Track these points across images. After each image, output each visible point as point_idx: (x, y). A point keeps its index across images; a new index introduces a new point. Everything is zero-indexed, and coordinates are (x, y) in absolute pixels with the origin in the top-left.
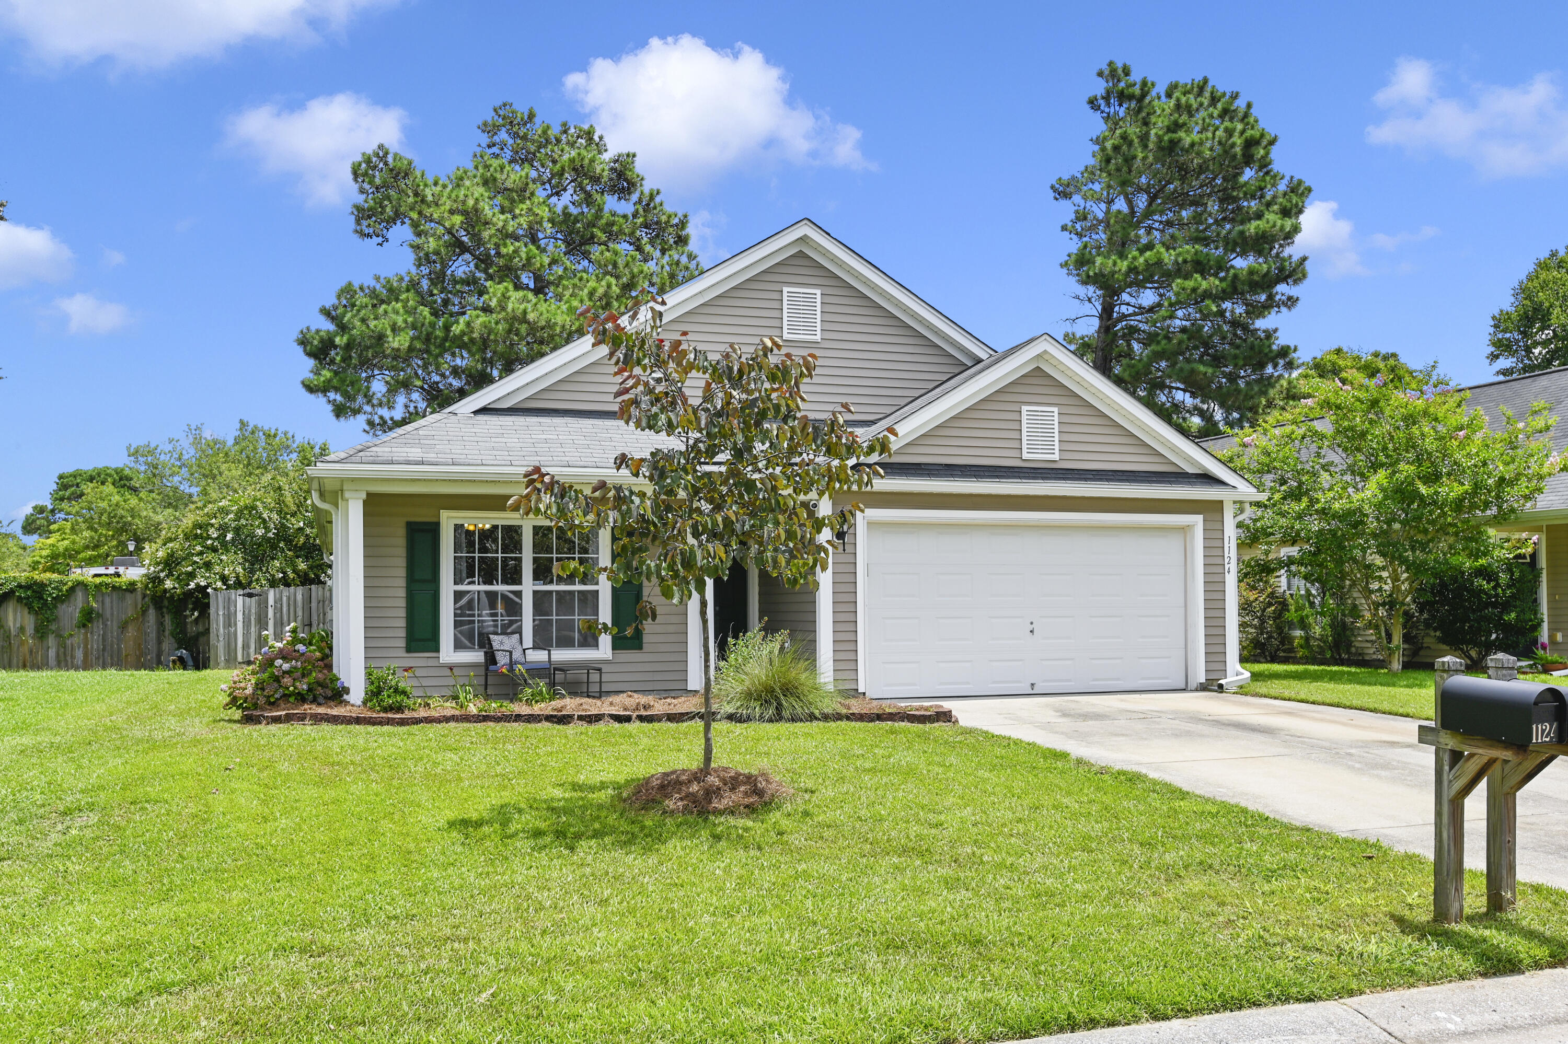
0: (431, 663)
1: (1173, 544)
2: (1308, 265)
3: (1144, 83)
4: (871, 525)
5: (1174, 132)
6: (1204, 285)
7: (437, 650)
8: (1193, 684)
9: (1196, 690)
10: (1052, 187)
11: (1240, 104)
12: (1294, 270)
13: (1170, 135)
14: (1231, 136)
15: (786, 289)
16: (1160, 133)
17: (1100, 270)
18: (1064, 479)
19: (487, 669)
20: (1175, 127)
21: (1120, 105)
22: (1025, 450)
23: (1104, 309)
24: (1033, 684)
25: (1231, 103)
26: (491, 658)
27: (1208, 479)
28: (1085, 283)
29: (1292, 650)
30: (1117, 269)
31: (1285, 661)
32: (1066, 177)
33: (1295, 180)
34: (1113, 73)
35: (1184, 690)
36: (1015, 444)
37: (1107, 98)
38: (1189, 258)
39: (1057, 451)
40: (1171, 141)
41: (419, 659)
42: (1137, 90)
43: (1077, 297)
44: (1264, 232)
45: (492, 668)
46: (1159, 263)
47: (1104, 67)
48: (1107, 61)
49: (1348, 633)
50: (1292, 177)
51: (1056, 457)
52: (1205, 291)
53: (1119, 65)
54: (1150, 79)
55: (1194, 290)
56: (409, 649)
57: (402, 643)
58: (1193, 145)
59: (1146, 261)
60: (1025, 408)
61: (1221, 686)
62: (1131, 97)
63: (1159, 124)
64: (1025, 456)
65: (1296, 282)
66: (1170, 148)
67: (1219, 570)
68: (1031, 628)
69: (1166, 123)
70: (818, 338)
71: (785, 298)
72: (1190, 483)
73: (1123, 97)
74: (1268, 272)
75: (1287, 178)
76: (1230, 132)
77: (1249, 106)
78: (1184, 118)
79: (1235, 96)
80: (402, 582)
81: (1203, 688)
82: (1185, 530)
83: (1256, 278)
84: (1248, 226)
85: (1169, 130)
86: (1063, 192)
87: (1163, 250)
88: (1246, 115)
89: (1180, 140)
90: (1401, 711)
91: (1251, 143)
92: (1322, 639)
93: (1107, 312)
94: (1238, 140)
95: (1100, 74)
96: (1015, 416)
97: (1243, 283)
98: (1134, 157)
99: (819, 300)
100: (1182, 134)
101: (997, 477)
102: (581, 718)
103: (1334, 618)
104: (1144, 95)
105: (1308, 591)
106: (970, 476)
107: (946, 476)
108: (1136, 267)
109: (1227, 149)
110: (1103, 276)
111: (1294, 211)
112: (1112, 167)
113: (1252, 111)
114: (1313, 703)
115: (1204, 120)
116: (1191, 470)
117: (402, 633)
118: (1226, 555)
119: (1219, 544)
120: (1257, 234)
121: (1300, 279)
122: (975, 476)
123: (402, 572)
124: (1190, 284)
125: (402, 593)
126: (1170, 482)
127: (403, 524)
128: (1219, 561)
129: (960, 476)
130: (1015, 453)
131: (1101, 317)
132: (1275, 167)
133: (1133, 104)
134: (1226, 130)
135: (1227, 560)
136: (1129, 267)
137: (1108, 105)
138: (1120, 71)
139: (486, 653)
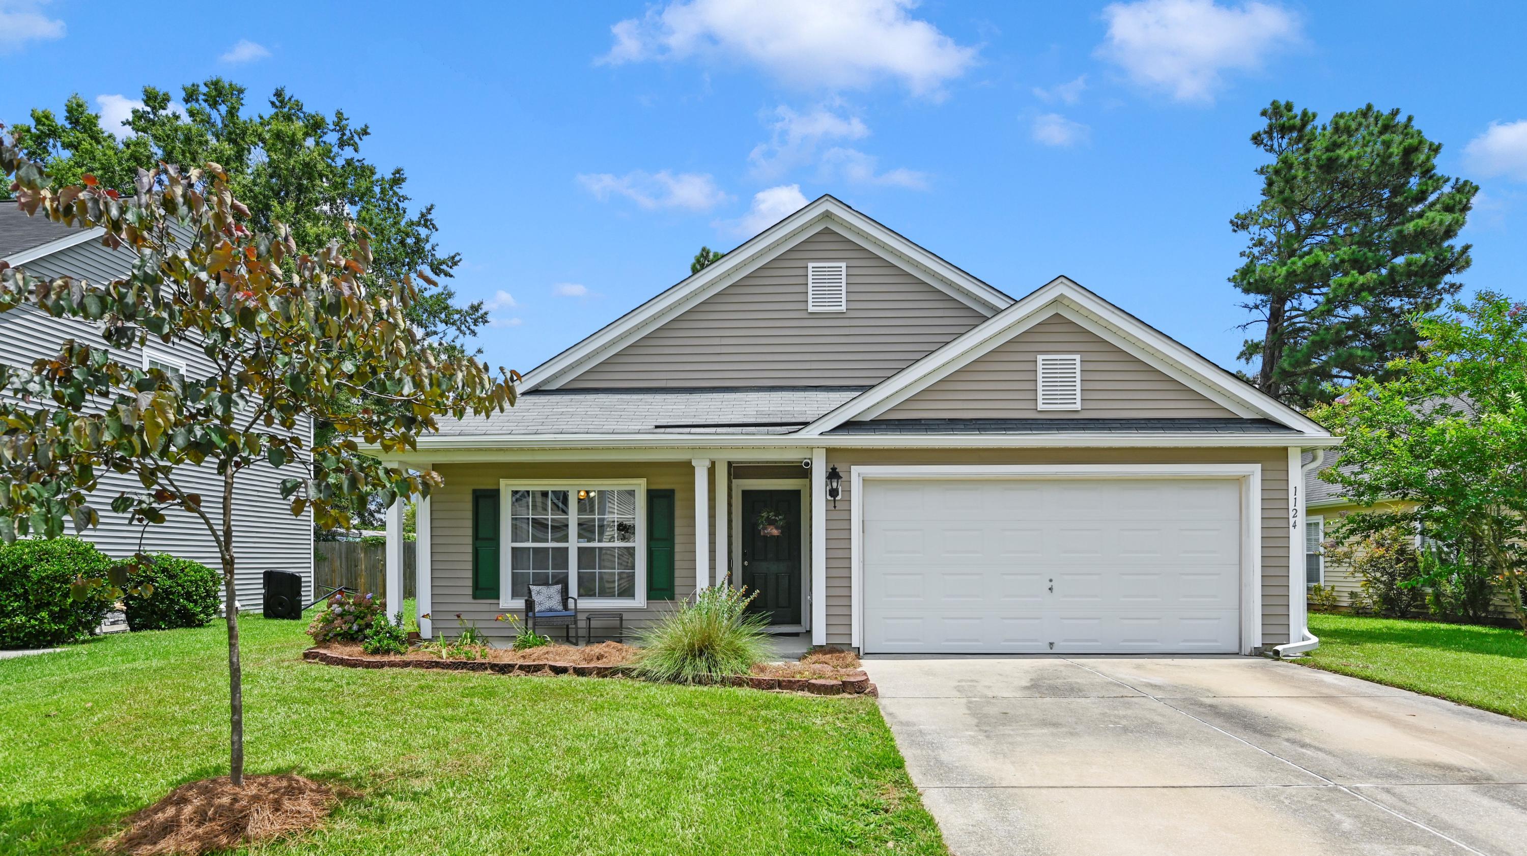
0: (493, 608)
1: (1226, 498)
2: (1471, 253)
3: (1305, 114)
4: (866, 482)
5: (1333, 151)
6: (1361, 279)
7: (498, 598)
8: (1247, 649)
9: (1250, 655)
10: (1231, 222)
11: (1401, 119)
12: (1457, 259)
13: (1329, 154)
14: (1388, 147)
15: (811, 265)
16: (1319, 153)
17: (1260, 276)
18: (1084, 429)
19: (527, 615)
20: (1335, 146)
21: (1282, 137)
22: (1040, 401)
23: (1271, 314)
24: (1051, 644)
25: (1393, 119)
26: (530, 605)
27: (1268, 424)
28: (1247, 291)
29: (1424, 606)
30: (1276, 274)
31: (1415, 617)
32: (1243, 212)
33: (1461, 182)
34: (1276, 111)
35: (1237, 654)
36: (1030, 396)
37: (1269, 132)
38: (1346, 257)
39: (1078, 401)
40: (1330, 159)
41: (483, 605)
42: (1298, 121)
43: (1246, 306)
44: (1423, 229)
45: (530, 614)
46: (1317, 264)
47: (1268, 106)
48: (1271, 101)
49: (1487, 591)
50: (1457, 180)
51: (1078, 406)
52: (1362, 285)
53: (1283, 103)
54: (1310, 112)
55: (1351, 285)
56: (475, 597)
57: (470, 591)
58: (1351, 160)
59: (1304, 264)
60: (1040, 358)
61: (1277, 653)
62: (1292, 128)
63: (1319, 145)
64: (1041, 406)
65: (1459, 270)
66: (1330, 166)
67: (1282, 524)
68: (1049, 585)
69: (1324, 145)
70: (843, 308)
71: (810, 273)
72: (1243, 430)
73: (1284, 130)
74: (1427, 262)
75: (1453, 181)
76: (1387, 145)
77: (1410, 119)
78: (1345, 137)
79: (1395, 113)
80: (469, 540)
81: (1258, 653)
82: (1240, 481)
83: (1413, 268)
84: (1407, 225)
85: (1328, 150)
86: (1240, 224)
87: (1321, 253)
88: (1406, 127)
89: (1338, 158)
90: (1496, 704)
91: (1409, 151)
92: (1455, 596)
93: (1275, 317)
94: (1395, 149)
95: (1264, 113)
96: (1029, 366)
97: (1401, 275)
98: (1295, 177)
99: (844, 273)
100: (1340, 152)
101: (1005, 429)
102: (521, 668)
103: (1468, 576)
104: (1304, 124)
105: (1439, 548)
106: (974, 429)
107: (946, 430)
108: (1294, 271)
109: (1385, 158)
110: (1263, 280)
111: (1458, 207)
112: (1275, 188)
113: (1413, 123)
114: (1380, 682)
115: (1364, 138)
116: (1245, 415)
117: (470, 583)
118: (1291, 507)
119: (1281, 495)
120: (1415, 231)
121: (1463, 267)
122: (979, 430)
123: (470, 532)
124: (1347, 280)
125: (470, 549)
126: (1216, 429)
127: (471, 492)
128: (1282, 514)
129: (962, 430)
130: (1030, 405)
131: (1269, 321)
132: (1438, 172)
133: (1295, 135)
134: (1384, 143)
135: (1291, 514)
136: (1287, 271)
137: (1271, 138)
138: (1282, 108)
139: (526, 601)
